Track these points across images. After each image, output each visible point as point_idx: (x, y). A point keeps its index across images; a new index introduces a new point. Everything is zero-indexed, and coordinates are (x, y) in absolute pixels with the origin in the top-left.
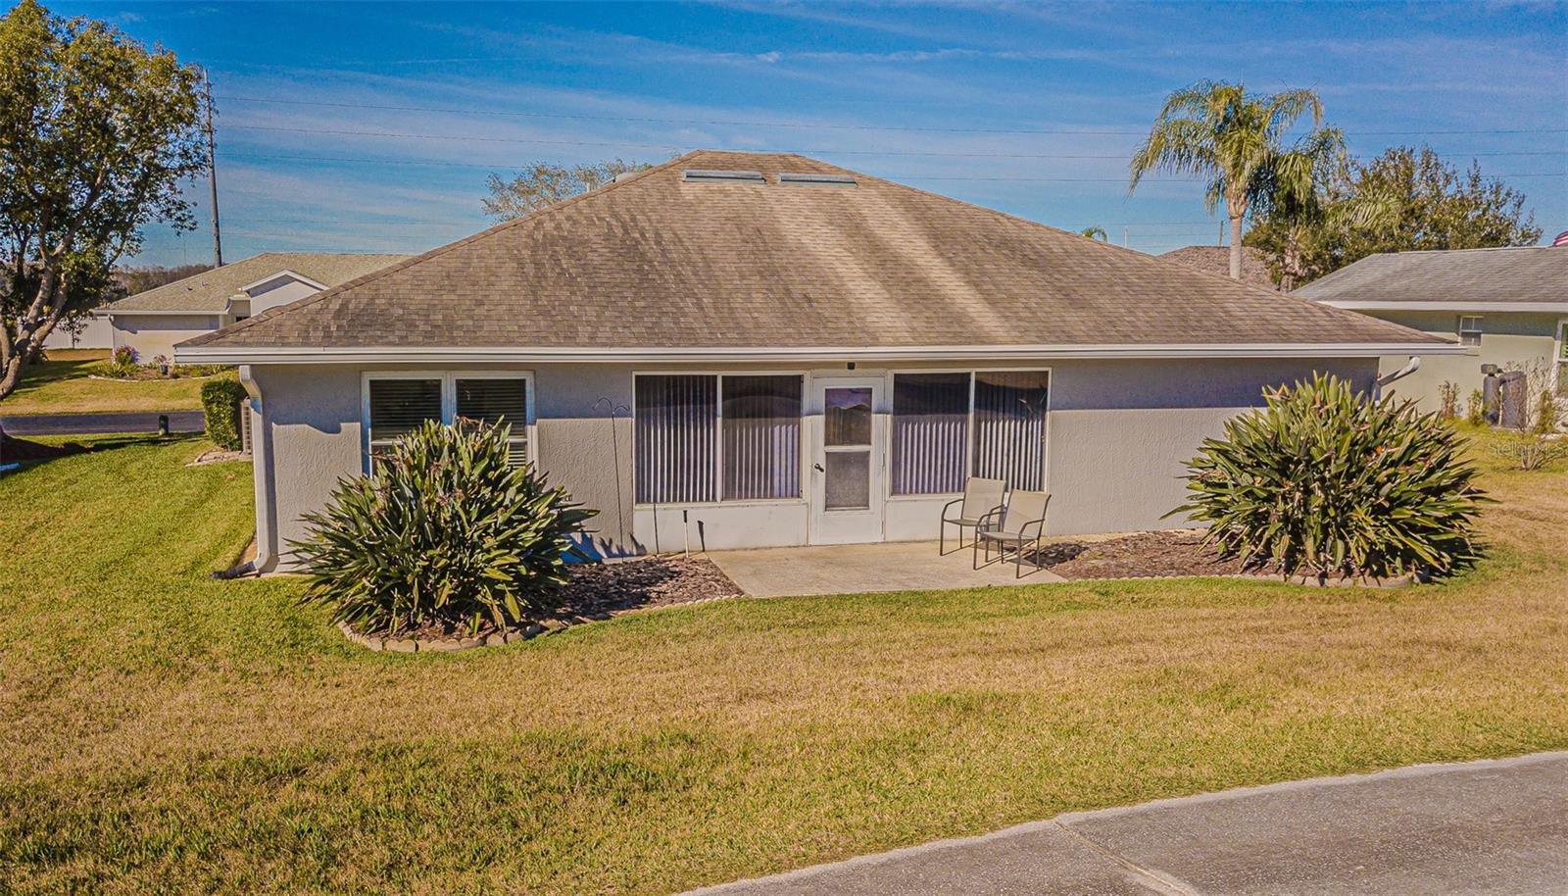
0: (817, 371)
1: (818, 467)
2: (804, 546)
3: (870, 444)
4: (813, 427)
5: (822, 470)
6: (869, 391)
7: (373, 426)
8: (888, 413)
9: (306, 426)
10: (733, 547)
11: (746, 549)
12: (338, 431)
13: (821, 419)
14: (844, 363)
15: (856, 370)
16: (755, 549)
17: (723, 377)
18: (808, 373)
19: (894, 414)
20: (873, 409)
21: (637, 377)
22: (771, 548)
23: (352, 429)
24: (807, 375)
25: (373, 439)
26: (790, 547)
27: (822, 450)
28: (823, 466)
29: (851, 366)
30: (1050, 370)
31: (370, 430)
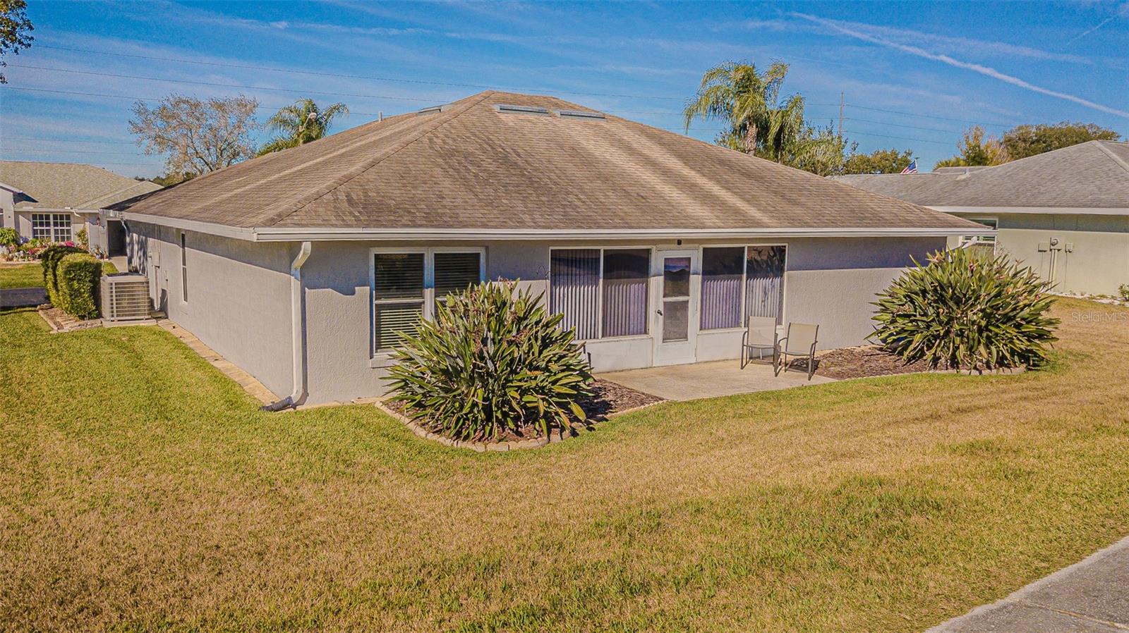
0: (660, 246)
1: (659, 313)
2: (650, 367)
3: (688, 295)
4: (656, 283)
5: (661, 314)
6: (689, 259)
7: (376, 290)
8: (699, 274)
9: (331, 290)
10: (608, 370)
11: (616, 371)
12: (353, 293)
13: (662, 278)
14: (675, 240)
15: (683, 245)
16: (622, 371)
17: (604, 250)
18: (654, 247)
19: (703, 274)
20: (691, 272)
21: (552, 250)
22: (631, 370)
23: (363, 291)
24: (654, 248)
25: (376, 300)
26: (642, 368)
27: (662, 300)
28: (662, 313)
29: (679, 242)
30: (787, 244)
31: (374, 292)
